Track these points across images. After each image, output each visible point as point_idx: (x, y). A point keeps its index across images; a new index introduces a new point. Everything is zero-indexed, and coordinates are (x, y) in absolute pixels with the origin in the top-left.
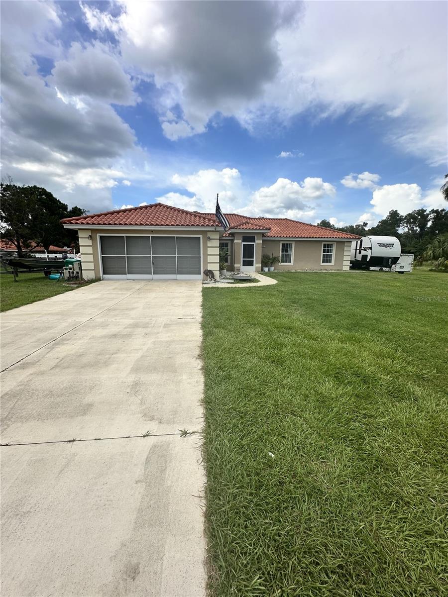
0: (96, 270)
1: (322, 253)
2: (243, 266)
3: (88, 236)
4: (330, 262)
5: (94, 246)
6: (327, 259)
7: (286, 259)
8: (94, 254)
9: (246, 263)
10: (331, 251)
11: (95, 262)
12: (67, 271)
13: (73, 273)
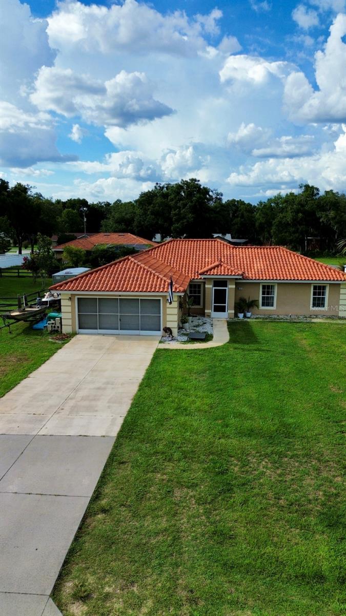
0: (73, 325)
1: (312, 296)
2: (214, 311)
3: (68, 298)
4: (323, 305)
5: (73, 306)
6: (319, 302)
7: (267, 302)
8: (73, 312)
9: (217, 309)
10: (324, 294)
11: (73, 319)
12: (50, 326)
13: (55, 327)
